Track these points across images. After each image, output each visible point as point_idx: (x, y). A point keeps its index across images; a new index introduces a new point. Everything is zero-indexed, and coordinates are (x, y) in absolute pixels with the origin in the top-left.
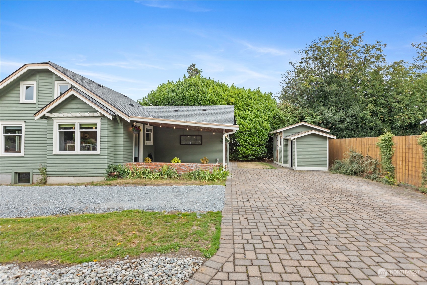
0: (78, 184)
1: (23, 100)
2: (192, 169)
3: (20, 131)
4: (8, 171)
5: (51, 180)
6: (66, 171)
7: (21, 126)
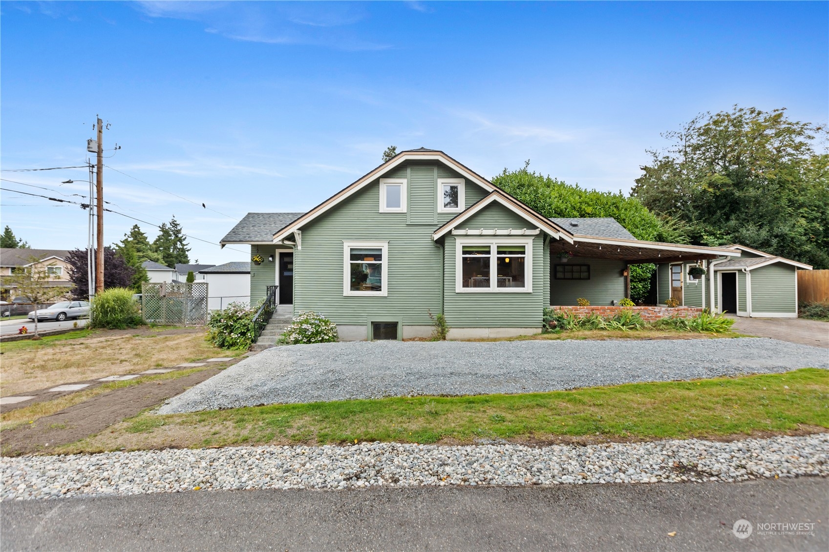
0: (495, 340)
1: (383, 208)
2: (660, 315)
3: (378, 257)
4: (361, 320)
5: (452, 333)
6: (477, 319)
7: (381, 249)
